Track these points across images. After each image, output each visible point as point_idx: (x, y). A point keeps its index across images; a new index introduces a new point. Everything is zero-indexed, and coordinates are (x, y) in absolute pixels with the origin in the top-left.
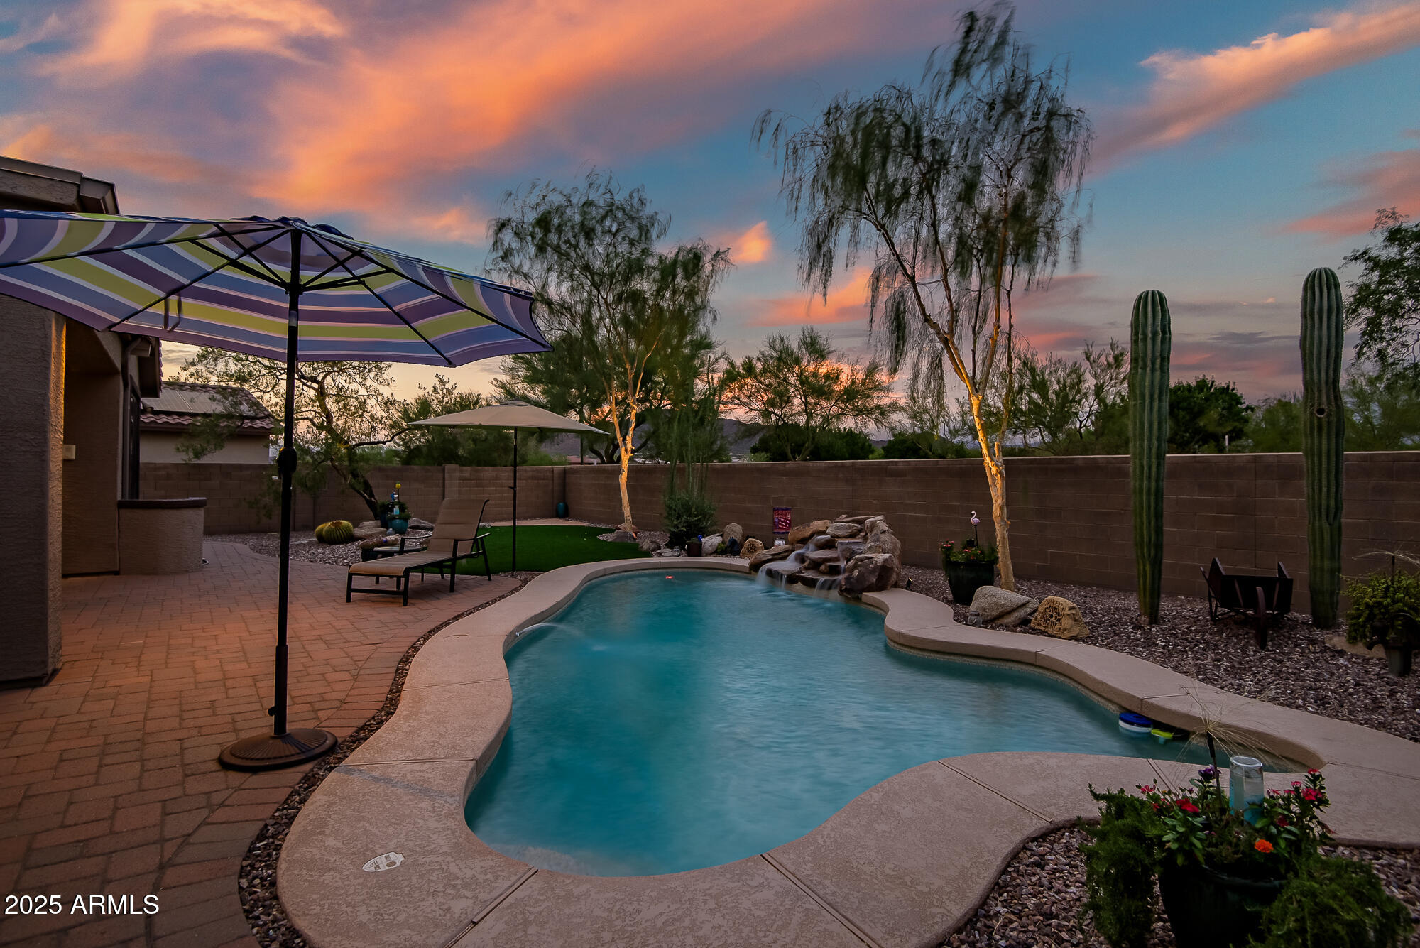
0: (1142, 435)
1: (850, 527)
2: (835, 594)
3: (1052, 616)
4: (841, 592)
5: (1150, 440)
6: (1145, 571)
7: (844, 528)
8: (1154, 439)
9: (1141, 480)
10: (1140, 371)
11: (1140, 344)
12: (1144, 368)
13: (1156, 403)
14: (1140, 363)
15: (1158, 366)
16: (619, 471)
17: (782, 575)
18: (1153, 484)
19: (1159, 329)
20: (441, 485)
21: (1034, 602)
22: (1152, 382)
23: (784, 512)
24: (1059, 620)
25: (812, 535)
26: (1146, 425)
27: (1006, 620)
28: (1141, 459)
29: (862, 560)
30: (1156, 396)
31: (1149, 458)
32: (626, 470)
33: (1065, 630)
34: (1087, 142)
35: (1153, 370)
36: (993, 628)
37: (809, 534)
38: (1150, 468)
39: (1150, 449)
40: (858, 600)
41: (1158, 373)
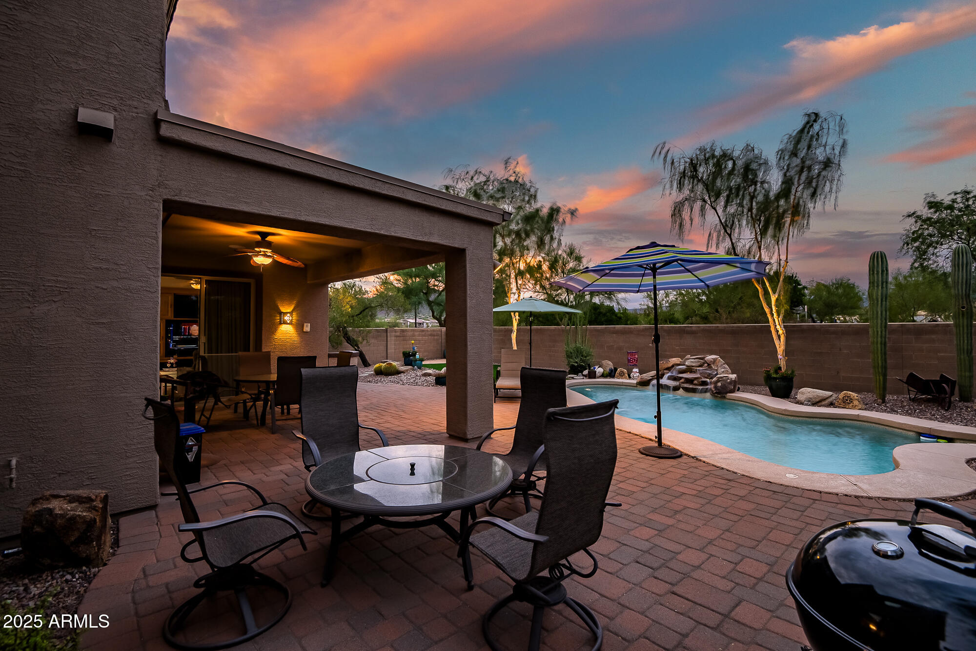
0: (877, 317)
1: (699, 362)
2: (708, 395)
3: (847, 400)
4: (713, 394)
5: (881, 319)
6: (880, 379)
7: (696, 362)
8: (883, 319)
9: (877, 338)
10: (876, 288)
11: (875, 276)
12: (878, 286)
13: (884, 303)
14: (876, 285)
15: (884, 286)
16: (511, 331)
17: (670, 387)
18: (883, 339)
19: (885, 269)
20: (385, 340)
21: (835, 396)
22: (882, 294)
23: (634, 354)
24: (852, 402)
25: (673, 366)
26: (879, 313)
27: (823, 403)
28: (877, 328)
29: (721, 378)
30: (884, 299)
31: (881, 327)
32: (516, 331)
33: (856, 406)
34: (840, 176)
35: (882, 288)
36: (819, 406)
37: (671, 365)
38: (881, 332)
39: (881, 324)
40: (724, 397)
41: (885, 289)
